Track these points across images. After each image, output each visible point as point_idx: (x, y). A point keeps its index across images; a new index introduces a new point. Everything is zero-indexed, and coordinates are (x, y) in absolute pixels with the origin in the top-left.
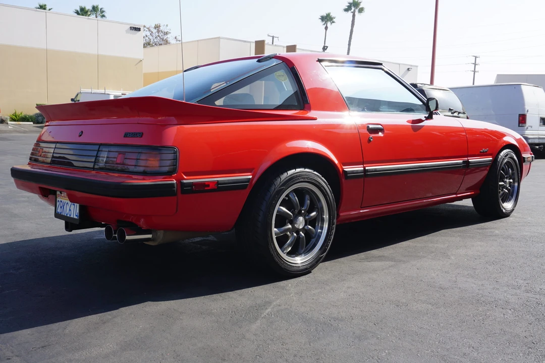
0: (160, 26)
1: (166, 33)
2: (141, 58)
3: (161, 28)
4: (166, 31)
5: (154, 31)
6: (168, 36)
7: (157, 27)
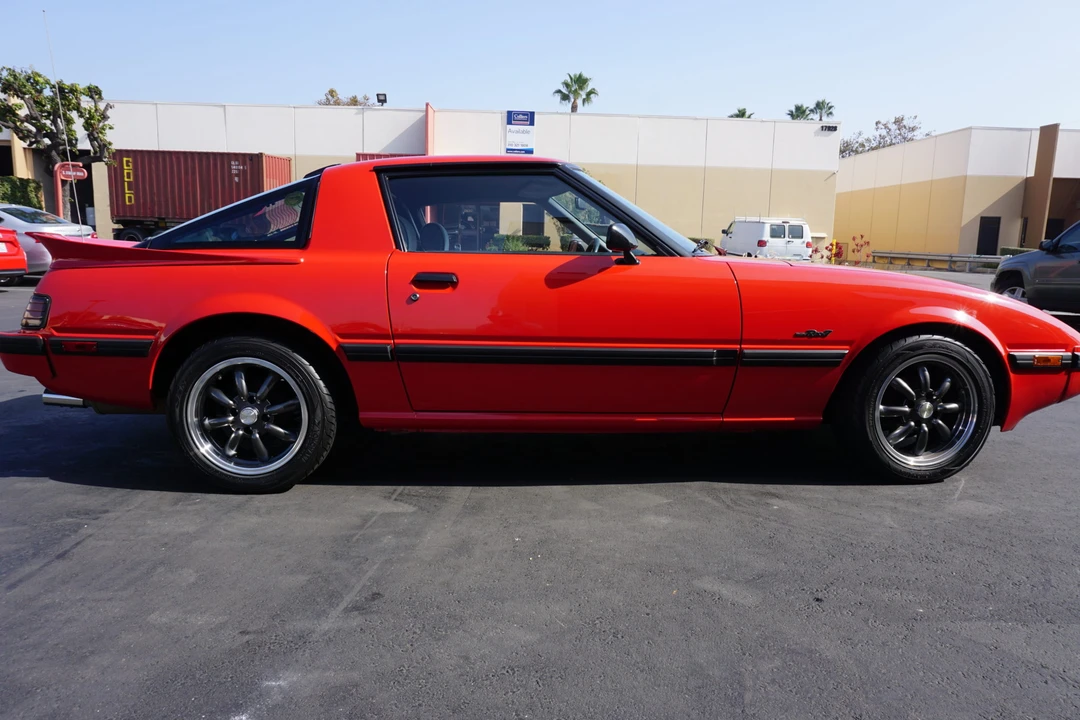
0: (902, 119)
1: (913, 129)
2: (835, 169)
3: (905, 123)
4: (911, 126)
5: (893, 127)
6: (915, 133)
7: (898, 121)
